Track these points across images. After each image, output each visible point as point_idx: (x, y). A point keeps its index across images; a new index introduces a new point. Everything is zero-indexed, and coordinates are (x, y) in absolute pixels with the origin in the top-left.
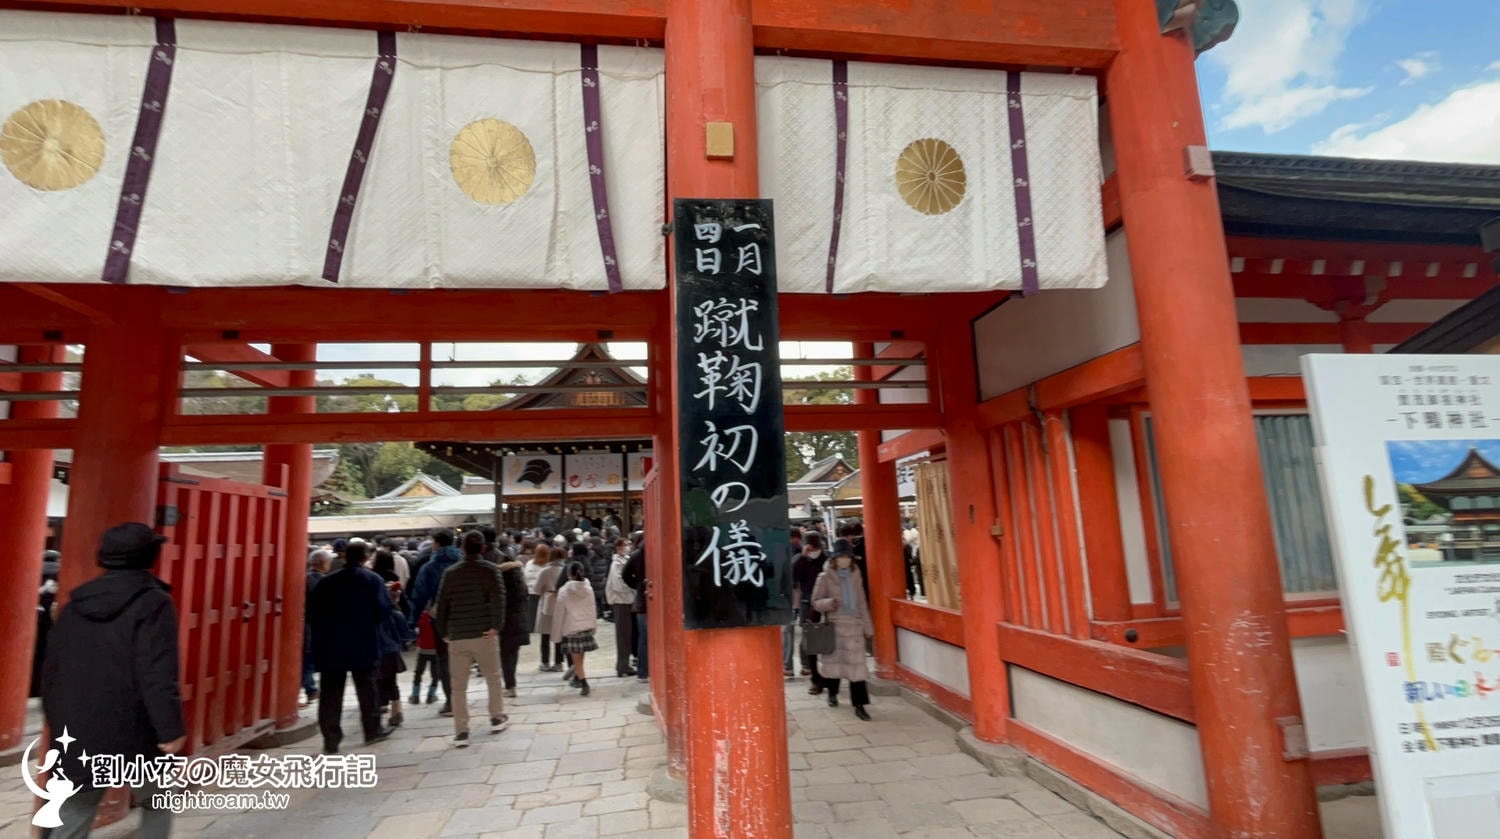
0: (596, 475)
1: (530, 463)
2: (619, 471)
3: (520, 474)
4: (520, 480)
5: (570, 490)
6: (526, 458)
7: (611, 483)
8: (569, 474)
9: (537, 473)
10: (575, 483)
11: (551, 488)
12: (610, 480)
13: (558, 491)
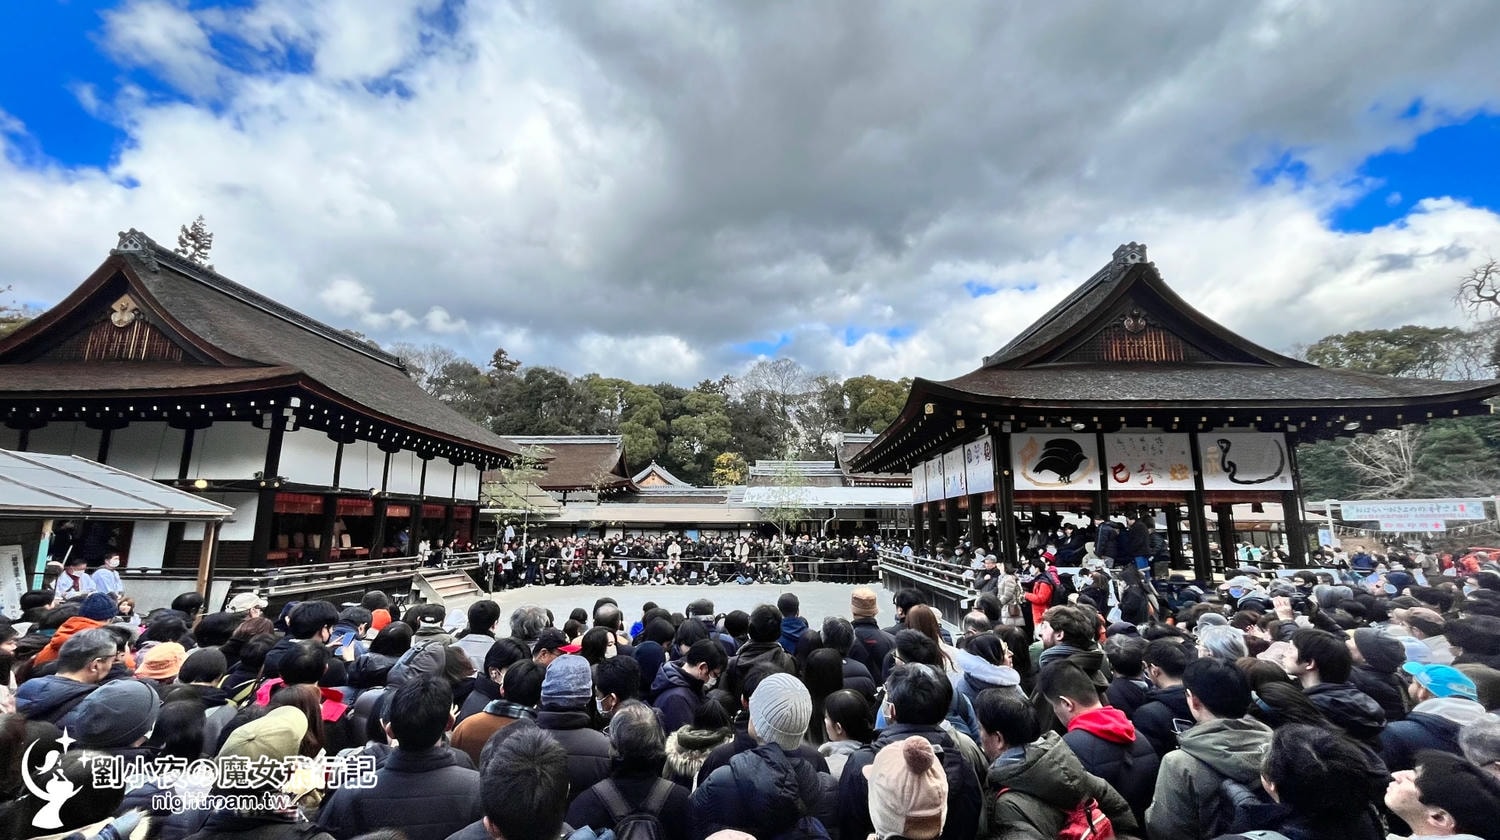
0: (1152, 465)
1: (1049, 444)
2: (1188, 461)
3: (1036, 461)
4: (1038, 469)
5: (1113, 485)
6: (1042, 439)
7: (1175, 478)
8: (1111, 463)
9: (1063, 460)
10: (1121, 476)
11: (1086, 481)
12: (1175, 471)
13: (1096, 486)
